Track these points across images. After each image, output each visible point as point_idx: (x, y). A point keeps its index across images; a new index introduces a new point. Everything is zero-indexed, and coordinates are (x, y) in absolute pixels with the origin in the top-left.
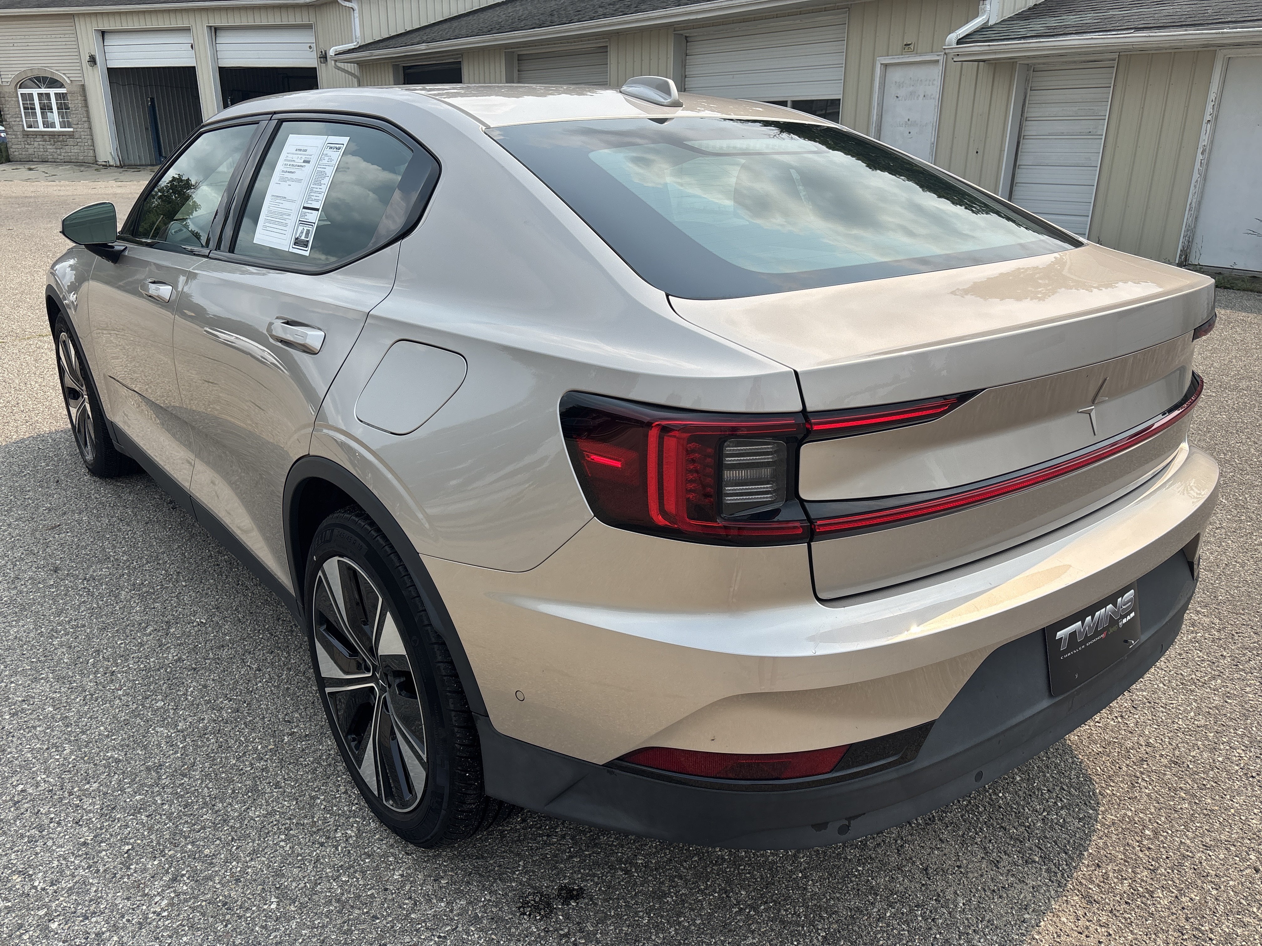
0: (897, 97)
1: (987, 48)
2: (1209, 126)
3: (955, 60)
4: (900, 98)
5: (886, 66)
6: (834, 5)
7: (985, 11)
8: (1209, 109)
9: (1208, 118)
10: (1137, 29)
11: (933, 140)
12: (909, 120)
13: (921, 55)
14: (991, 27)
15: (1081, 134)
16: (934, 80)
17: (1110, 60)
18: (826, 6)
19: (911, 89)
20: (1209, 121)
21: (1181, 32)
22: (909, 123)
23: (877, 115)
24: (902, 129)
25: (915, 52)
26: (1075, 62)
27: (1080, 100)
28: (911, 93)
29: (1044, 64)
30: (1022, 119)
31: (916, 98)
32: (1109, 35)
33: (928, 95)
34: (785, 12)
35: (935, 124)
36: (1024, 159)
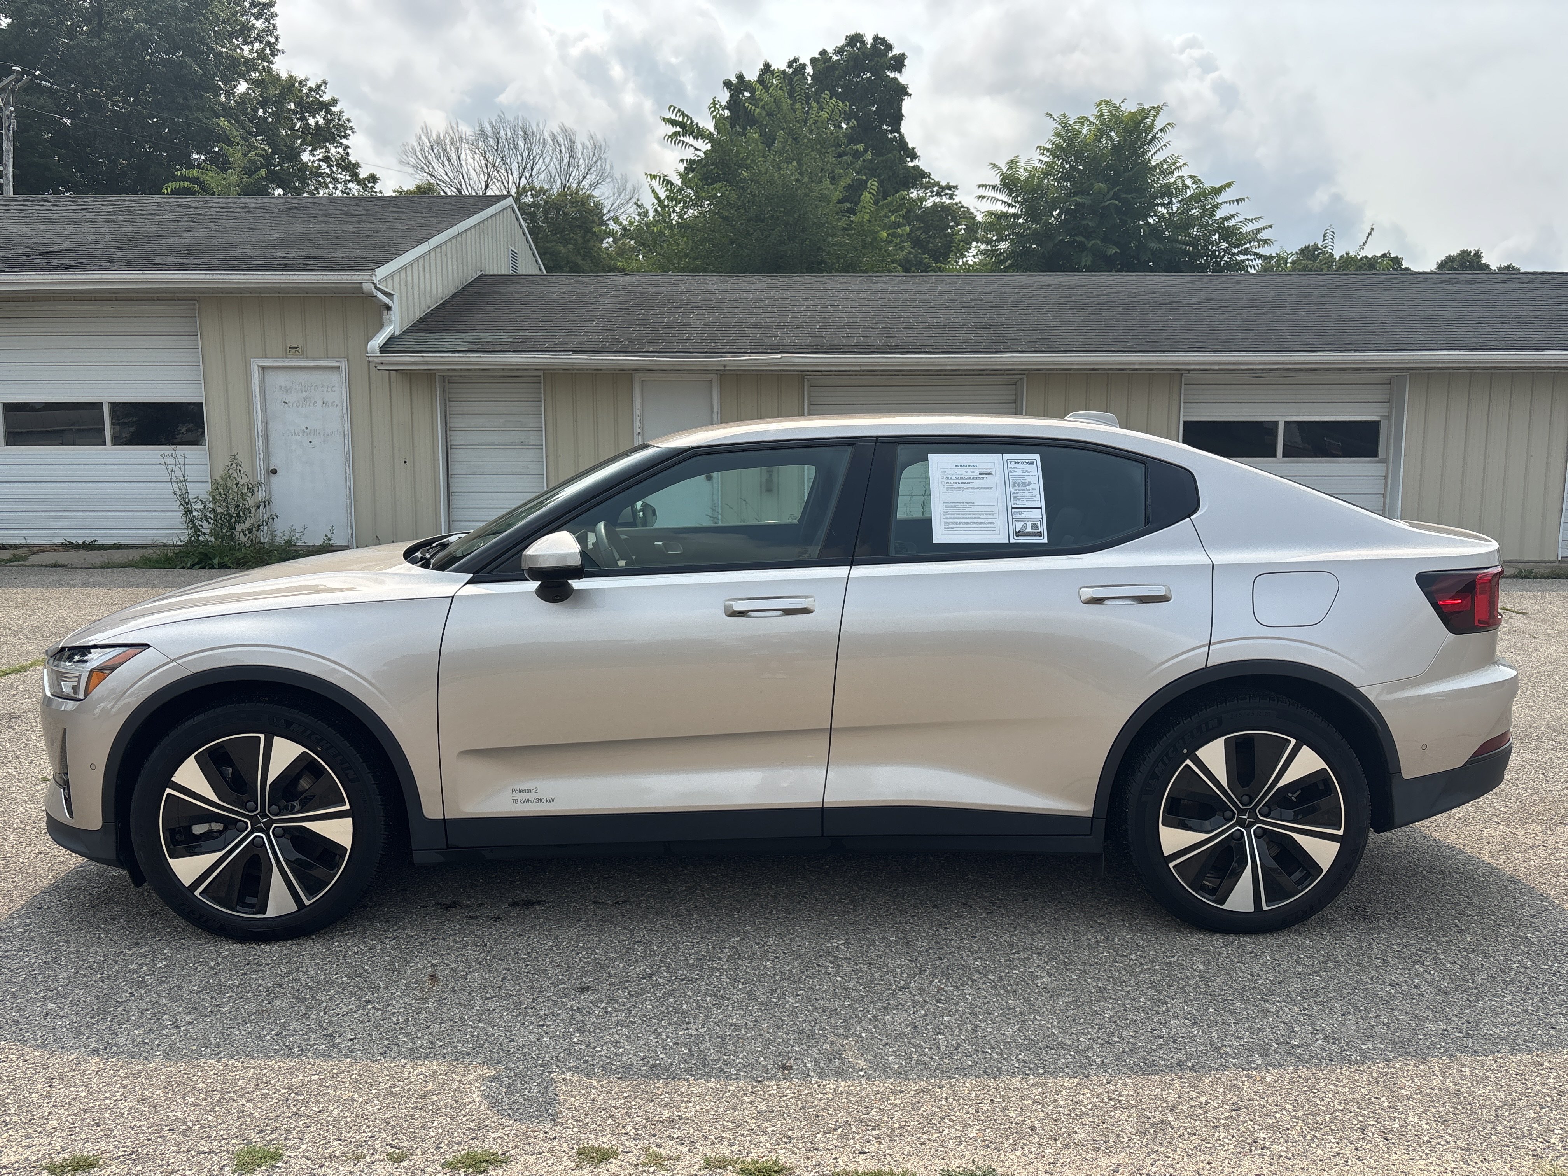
0: (286, 403)
1: (421, 359)
2: (640, 437)
3: (379, 368)
4: (289, 404)
5: (263, 368)
6: (173, 295)
7: (391, 321)
8: (637, 423)
9: (638, 430)
10: (575, 352)
11: (346, 449)
12: (307, 428)
13: (314, 359)
14: (397, 337)
15: (512, 444)
16: (334, 386)
17: (536, 376)
18: (158, 295)
19: (304, 394)
20: (639, 433)
21: (611, 357)
22: (308, 431)
23: (262, 422)
24: (299, 438)
25: (306, 356)
26: (493, 376)
27: (505, 413)
28: (305, 399)
29: (461, 376)
30: (447, 430)
31: (312, 404)
32: (547, 355)
33: (327, 402)
34: (91, 295)
35: (346, 433)
36: (455, 469)
